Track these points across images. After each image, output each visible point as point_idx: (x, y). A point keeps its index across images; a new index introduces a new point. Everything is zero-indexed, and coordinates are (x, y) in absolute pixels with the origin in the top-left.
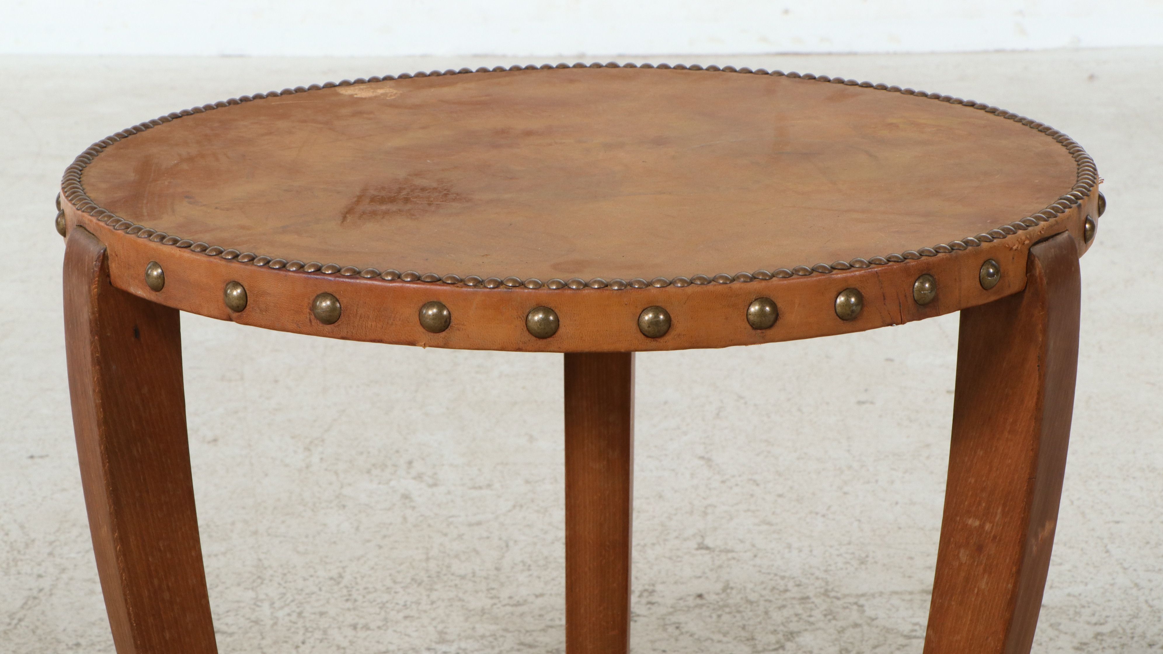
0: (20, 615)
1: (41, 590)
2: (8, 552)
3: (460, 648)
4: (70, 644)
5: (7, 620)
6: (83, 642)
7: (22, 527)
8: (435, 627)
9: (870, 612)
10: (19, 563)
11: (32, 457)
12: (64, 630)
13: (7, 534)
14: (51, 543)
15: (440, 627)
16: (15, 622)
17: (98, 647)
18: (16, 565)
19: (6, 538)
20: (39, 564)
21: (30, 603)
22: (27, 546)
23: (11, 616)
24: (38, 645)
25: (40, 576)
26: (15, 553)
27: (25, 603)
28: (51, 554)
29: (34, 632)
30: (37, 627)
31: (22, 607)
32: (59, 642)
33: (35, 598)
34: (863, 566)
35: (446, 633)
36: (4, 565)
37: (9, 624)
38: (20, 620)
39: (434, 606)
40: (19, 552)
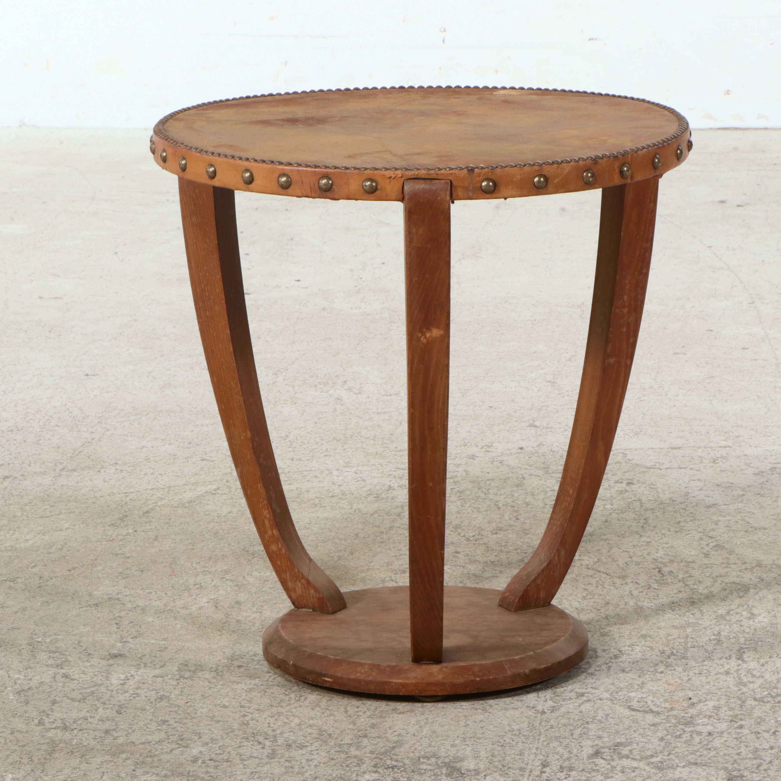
0: (81, 449)
1: (93, 439)
2: (72, 421)
3: (357, 470)
4: (111, 463)
5: (73, 452)
6: (120, 462)
7: (81, 409)
8: (344, 460)
9: (629, 457)
10: (79, 426)
11: (87, 375)
12: (108, 457)
13: (71, 413)
14: (99, 417)
15: (347, 460)
16: (77, 453)
17: (128, 465)
18: (77, 427)
19: (70, 415)
20: (92, 427)
21: (86, 444)
22: (84, 418)
23: (74, 450)
24: (91, 463)
25: (92, 432)
26: (77, 422)
27: (83, 445)
28: (99, 422)
29: (89, 457)
30: (91, 455)
31: (81, 447)
32: (104, 462)
33: (89, 442)
34: (636, 436)
35: (350, 463)
36: (70, 427)
37: (73, 454)
38: (80, 452)
39: (346, 451)
40: (79, 421)
